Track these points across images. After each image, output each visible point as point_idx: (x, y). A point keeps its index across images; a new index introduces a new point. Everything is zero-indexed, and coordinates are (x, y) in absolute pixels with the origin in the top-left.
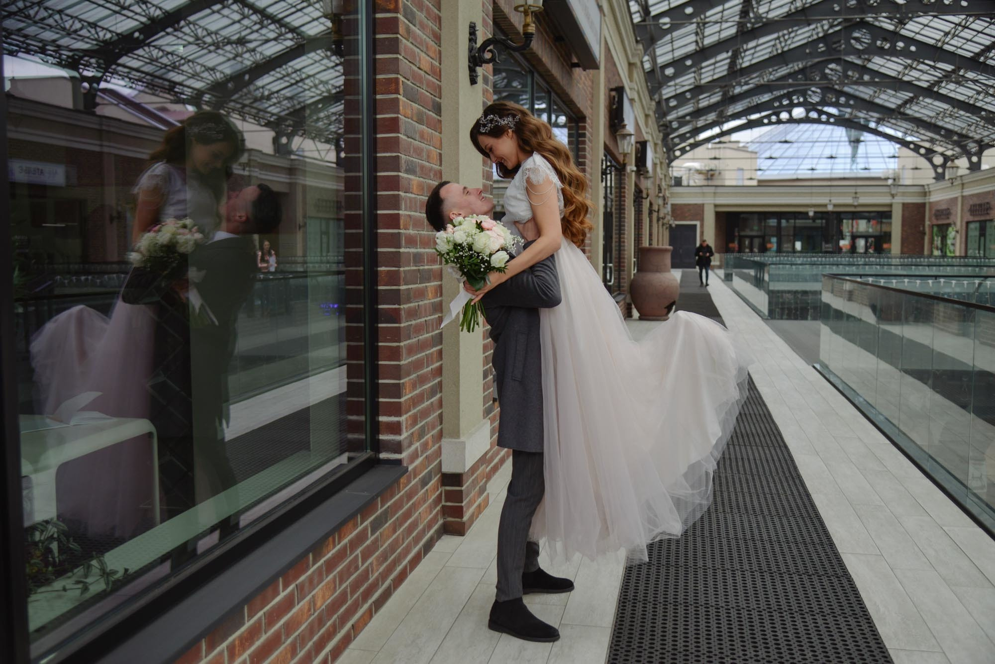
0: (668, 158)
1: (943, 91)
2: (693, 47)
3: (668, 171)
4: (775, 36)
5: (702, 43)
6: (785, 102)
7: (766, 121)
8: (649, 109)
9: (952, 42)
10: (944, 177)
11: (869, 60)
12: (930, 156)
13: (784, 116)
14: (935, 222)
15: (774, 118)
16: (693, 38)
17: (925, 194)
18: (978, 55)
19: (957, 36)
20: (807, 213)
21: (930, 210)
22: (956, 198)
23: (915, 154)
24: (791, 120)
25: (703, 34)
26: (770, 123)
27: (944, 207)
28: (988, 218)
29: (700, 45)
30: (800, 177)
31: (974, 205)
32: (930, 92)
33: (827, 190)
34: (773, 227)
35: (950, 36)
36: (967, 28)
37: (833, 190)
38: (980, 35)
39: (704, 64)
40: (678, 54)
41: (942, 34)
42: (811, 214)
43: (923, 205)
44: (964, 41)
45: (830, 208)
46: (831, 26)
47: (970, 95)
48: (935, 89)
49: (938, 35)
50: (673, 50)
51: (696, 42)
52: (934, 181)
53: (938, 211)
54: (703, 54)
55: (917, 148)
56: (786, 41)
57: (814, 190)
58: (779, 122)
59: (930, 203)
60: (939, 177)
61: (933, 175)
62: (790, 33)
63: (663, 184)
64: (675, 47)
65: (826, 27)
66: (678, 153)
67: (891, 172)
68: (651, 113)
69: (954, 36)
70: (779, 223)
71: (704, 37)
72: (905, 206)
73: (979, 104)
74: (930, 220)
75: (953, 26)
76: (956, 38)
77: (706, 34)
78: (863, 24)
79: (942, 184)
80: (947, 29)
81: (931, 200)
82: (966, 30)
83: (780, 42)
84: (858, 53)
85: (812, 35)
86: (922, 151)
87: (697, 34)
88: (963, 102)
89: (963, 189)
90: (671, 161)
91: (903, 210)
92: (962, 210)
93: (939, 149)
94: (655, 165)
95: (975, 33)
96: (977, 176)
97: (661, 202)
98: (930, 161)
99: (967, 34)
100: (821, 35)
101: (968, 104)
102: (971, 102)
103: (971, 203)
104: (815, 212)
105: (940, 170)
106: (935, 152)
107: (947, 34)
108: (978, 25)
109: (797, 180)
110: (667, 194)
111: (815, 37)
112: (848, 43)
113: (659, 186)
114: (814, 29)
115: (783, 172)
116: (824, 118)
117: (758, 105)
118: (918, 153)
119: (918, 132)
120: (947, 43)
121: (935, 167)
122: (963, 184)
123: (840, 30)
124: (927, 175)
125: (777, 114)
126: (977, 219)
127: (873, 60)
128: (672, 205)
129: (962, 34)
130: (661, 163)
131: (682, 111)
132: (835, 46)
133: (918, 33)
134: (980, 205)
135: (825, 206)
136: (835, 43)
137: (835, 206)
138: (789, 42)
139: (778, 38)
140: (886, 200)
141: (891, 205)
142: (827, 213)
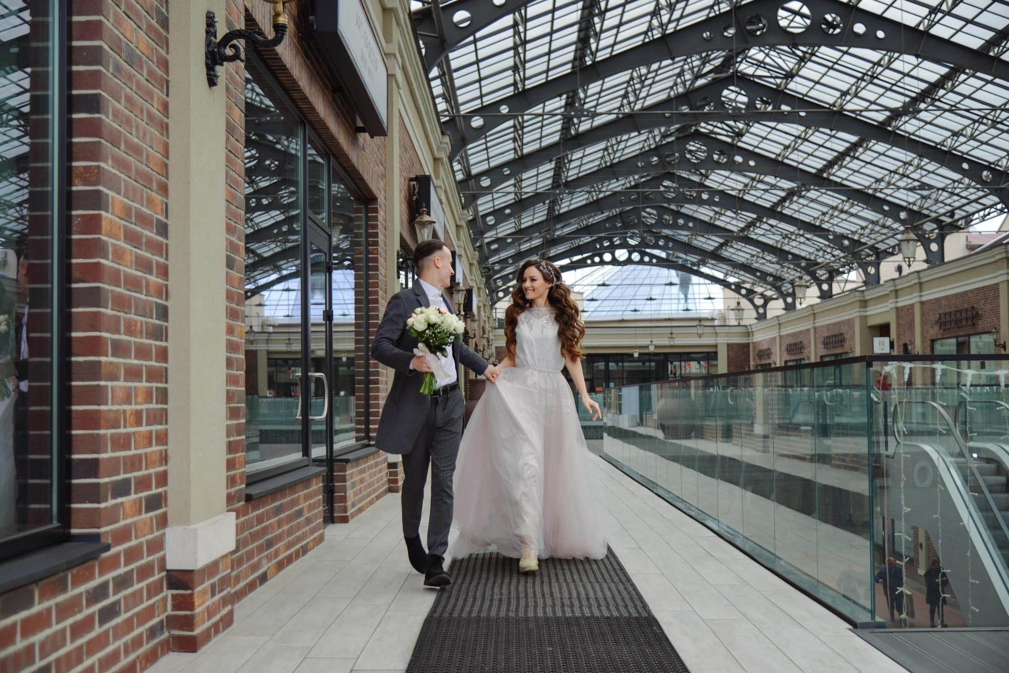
0: (492, 299)
1: (786, 212)
2: (511, 156)
3: (491, 313)
4: (602, 145)
5: (522, 150)
6: (606, 244)
7: (589, 262)
8: (473, 258)
9: (792, 156)
10: (765, 317)
11: (707, 177)
12: (751, 297)
13: (607, 257)
14: (759, 362)
15: (597, 259)
16: (510, 145)
17: (749, 334)
18: (821, 171)
19: (797, 149)
20: (631, 355)
21: (754, 350)
22: (775, 338)
23: (737, 295)
24: (615, 262)
25: (522, 140)
26: (594, 264)
27: (765, 347)
28: (802, 357)
29: (519, 153)
30: (625, 318)
31: (790, 345)
32: (773, 212)
33: (648, 331)
34: (601, 370)
35: (790, 150)
36: (807, 140)
37: (655, 331)
38: (821, 149)
39: (525, 176)
40: (494, 163)
41: (782, 147)
42: (636, 355)
43: (748, 345)
44: (805, 156)
45: (652, 349)
46: (664, 136)
47: (816, 216)
48: (779, 210)
49: (778, 149)
50: (488, 159)
51: (515, 149)
52: (756, 321)
53: (761, 351)
54: (522, 162)
55: (738, 288)
56: (615, 152)
57: (639, 331)
58: (602, 263)
59: (754, 343)
60: (762, 317)
61: (755, 315)
62: (618, 143)
63: (487, 326)
64: (490, 155)
65: (658, 139)
66: (501, 294)
67: (716, 312)
68: (475, 262)
69: (795, 149)
70: (607, 366)
71: (523, 145)
72: (730, 346)
73: (825, 226)
74: (754, 360)
75: (793, 138)
76: (796, 152)
77: (525, 141)
78: (698, 136)
79: (763, 324)
80: (787, 143)
81: (755, 340)
82: (806, 143)
83: (609, 154)
84: (695, 168)
85: (644, 147)
86: (743, 292)
87: (514, 140)
88: (809, 224)
89: (814, 319)
90: (494, 303)
91: (728, 351)
92: (781, 349)
93: (759, 289)
94: (479, 307)
95: (816, 147)
96: (792, 315)
97: (485, 342)
98: (752, 301)
99: (806, 147)
100: (653, 147)
101: (814, 225)
102: (817, 224)
103: (787, 342)
104: (640, 354)
105: (761, 311)
106: (755, 292)
107: (786, 147)
108: (818, 138)
109: (623, 321)
110: (491, 337)
111: (647, 149)
112: (683, 156)
113: (483, 328)
114: (645, 141)
115: (610, 313)
116: (647, 259)
117: (579, 246)
118: (740, 294)
119: (763, 258)
120: (787, 158)
121: (756, 307)
122: (780, 324)
123: (673, 142)
124: (750, 316)
125: (601, 256)
126: (792, 358)
127: (711, 177)
128: (496, 348)
129: (802, 148)
130: (484, 305)
131: (503, 255)
132: (668, 159)
133: (757, 147)
134: (795, 344)
135: (647, 347)
136: (668, 156)
137: (656, 347)
138: (618, 154)
139: (606, 149)
140: (710, 341)
141: (716, 346)
142: (649, 354)
